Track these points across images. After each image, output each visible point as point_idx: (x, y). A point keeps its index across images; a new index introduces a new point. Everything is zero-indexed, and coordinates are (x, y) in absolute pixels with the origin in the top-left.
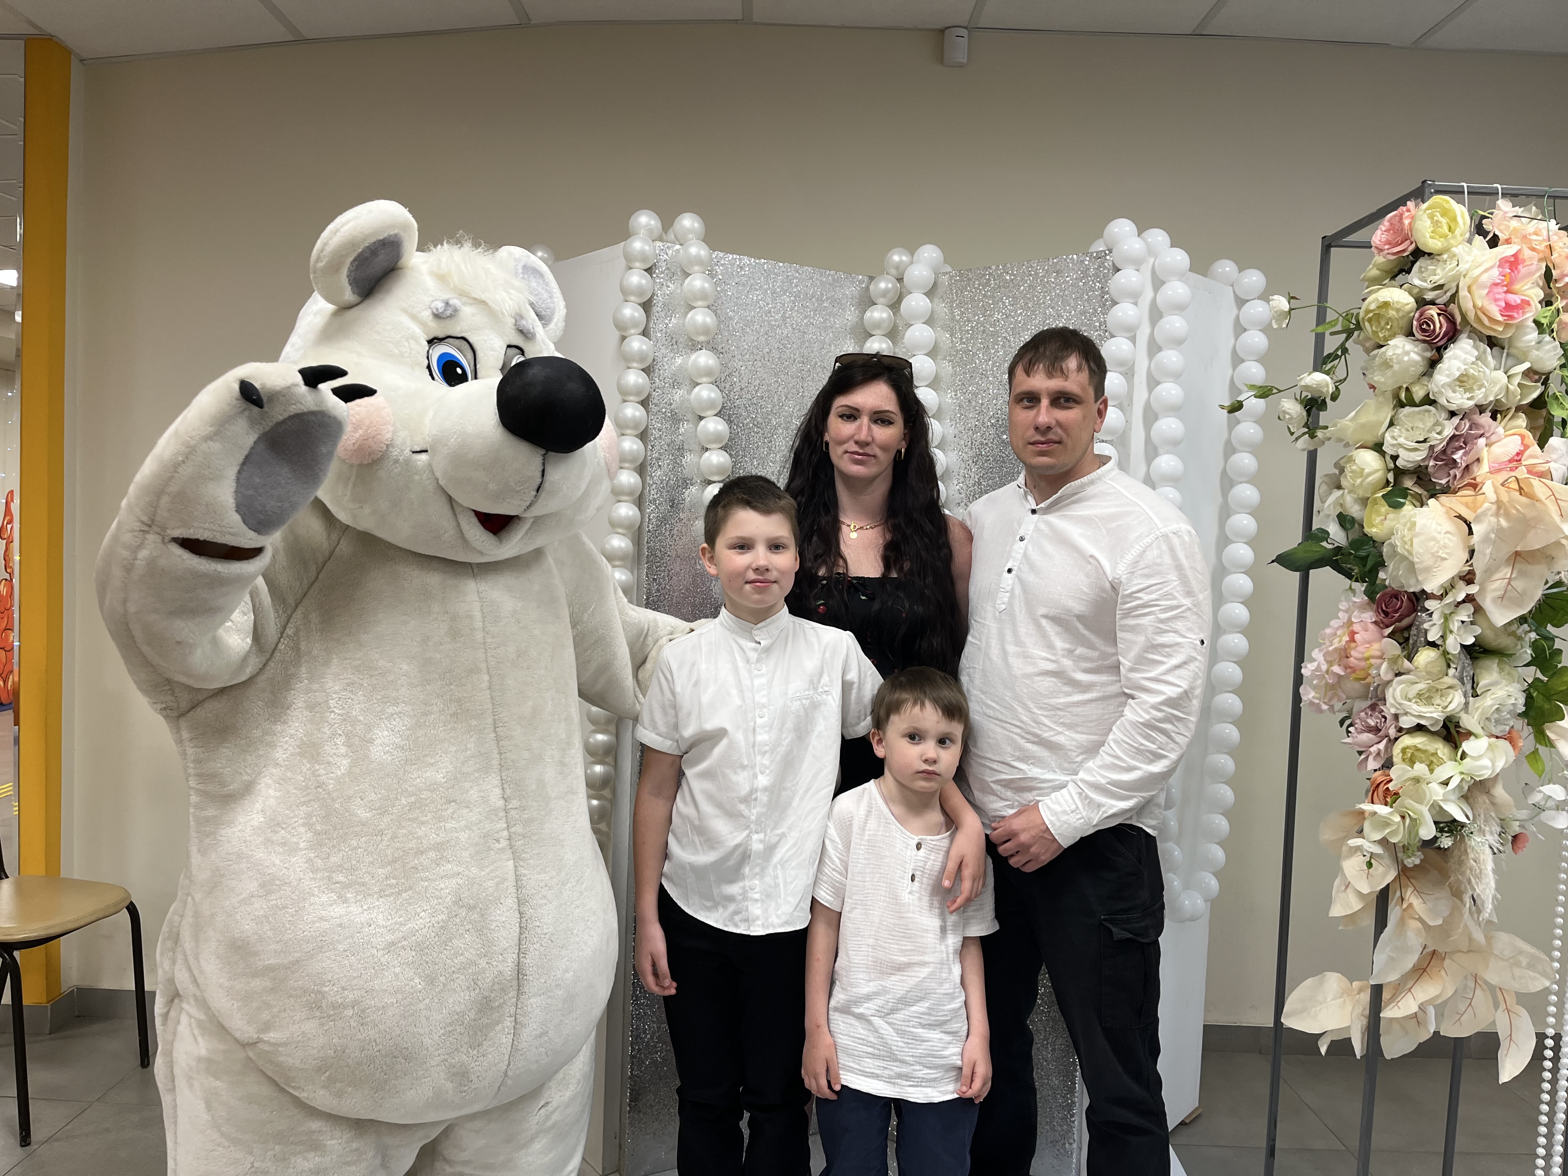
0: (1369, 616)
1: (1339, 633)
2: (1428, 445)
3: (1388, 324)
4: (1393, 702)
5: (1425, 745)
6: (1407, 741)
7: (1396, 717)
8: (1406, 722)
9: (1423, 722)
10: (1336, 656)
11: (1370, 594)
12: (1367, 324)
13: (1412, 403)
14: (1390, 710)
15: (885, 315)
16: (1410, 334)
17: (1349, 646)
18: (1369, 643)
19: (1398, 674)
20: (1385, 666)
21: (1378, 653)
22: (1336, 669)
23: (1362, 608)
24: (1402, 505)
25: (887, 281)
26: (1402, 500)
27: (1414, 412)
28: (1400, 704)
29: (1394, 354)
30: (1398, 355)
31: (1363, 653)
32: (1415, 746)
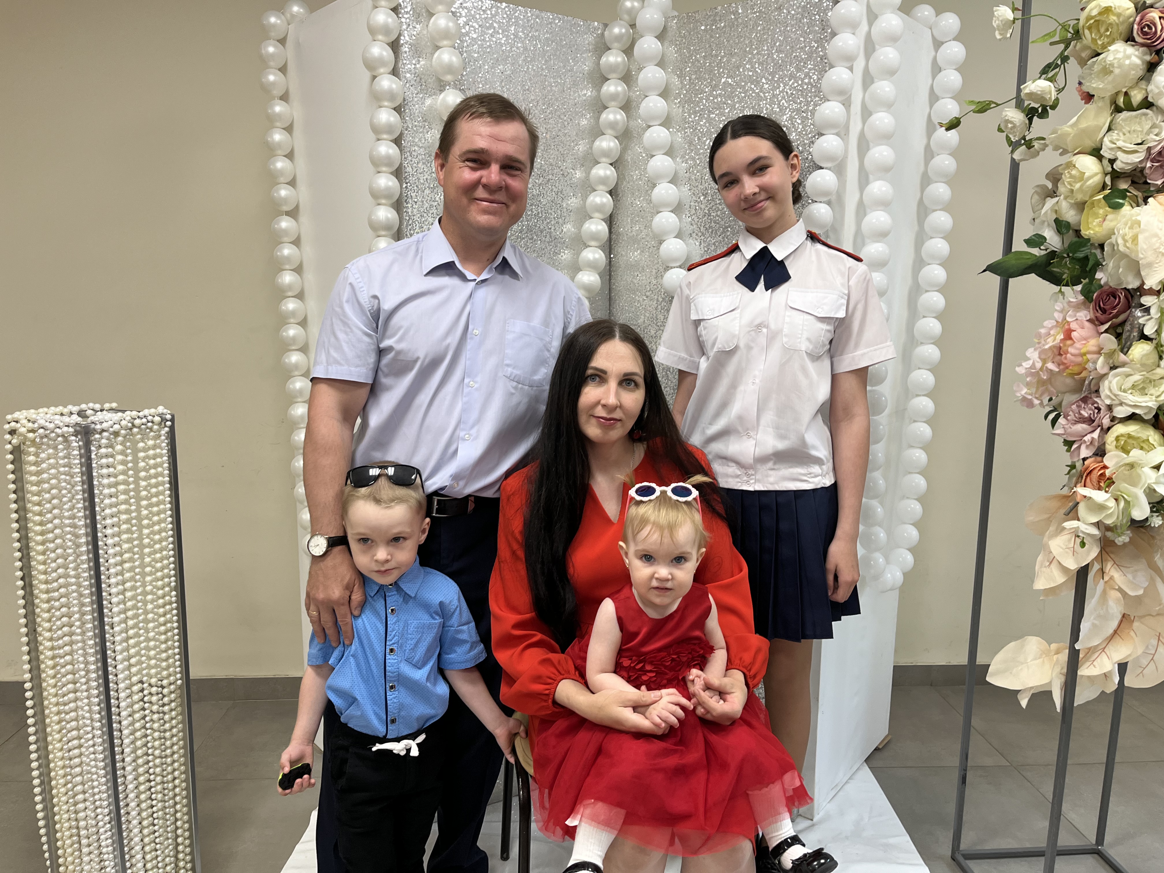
0: (1084, 315)
1: (1052, 332)
2: (1146, 147)
3: (1107, 30)
4: (1109, 393)
5: (1138, 433)
6: (1120, 429)
7: (1110, 408)
8: (1121, 412)
9: (1138, 411)
10: (1050, 354)
11: (1087, 293)
12: (1087, 32)
13: (1130, 107)
14: (1104, 400)
15: (619, 59)
16: (1129, 39)
17: (1065, 345)
18: (1085, 339)
19: (1113, 368)
20: (1101, 359)
21: (1094, 349)
22: (1050, 366)
23: (1077, 307)
24: (1121, 206)
25: (621, 26)
26: (1121, 201)
27: (1131, 116)
28: (1115, 395)
29: (1115, 59)
30: (1120, 59)
31: (1080, 349)
32: (1129, 434)
